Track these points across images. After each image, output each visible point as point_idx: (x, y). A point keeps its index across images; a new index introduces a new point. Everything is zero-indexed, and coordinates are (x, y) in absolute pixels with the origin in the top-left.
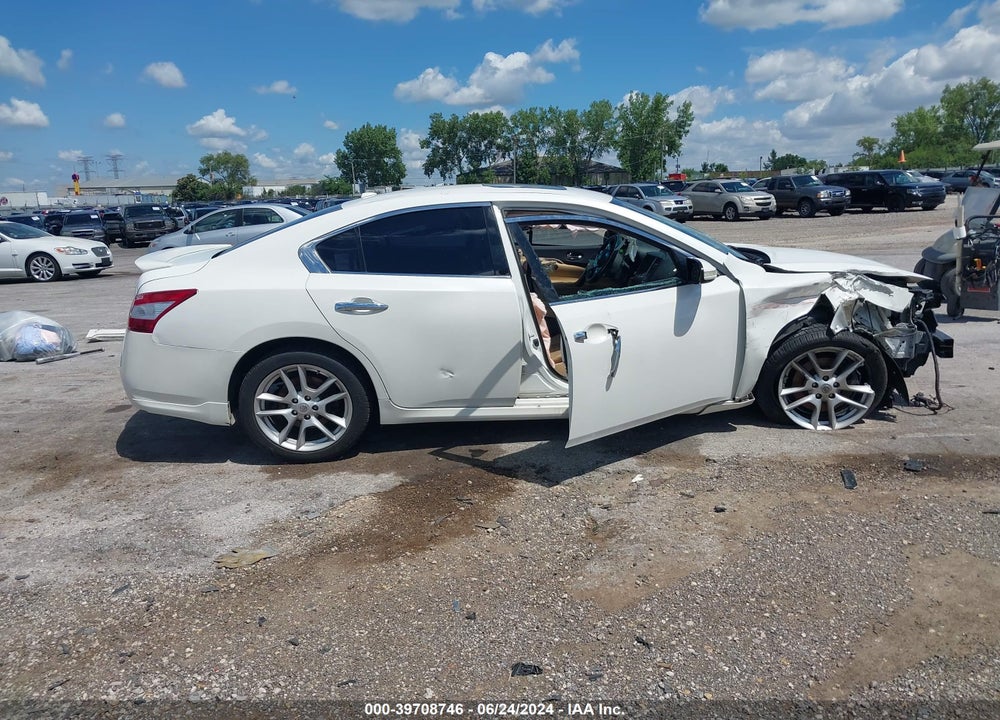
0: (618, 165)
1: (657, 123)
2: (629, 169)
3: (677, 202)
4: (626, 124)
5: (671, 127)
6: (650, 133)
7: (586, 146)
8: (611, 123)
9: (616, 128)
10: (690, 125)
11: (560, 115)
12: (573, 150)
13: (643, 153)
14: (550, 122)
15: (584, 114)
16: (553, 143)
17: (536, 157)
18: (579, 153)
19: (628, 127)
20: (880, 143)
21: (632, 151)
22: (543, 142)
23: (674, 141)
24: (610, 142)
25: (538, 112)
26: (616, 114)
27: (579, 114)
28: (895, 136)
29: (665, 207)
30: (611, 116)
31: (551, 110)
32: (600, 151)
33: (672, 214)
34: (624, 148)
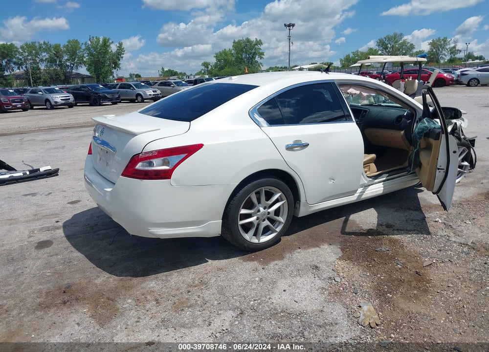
0: (88, 74)
1: (106, 52)
2: (94, 76)
3: (154, 91)
4: (90, 53)
5: (114, 55)
6: (103, 57)
7: (68, 64)
8: (81, 51)
9: (84, 54)
10: (123, 54)
11: (50, 47)
12: (61, 65)
13: (100, 68)
14: (45, 51)
15: (64, 47)
16: (48, 62)
17: (39, 69)
18: (65, 67)
19: (91, 54)
20: (211, 64)
21: (95, 67)
22: (42, 60)
23: (117, 62)
24: (81, 62)
25: (37, 44)
26: (83, 47)
27: (62, 46)
28: (216, 61)
29: (148, 94)
30: (80, 48)
31: (45, 43)
32: (77, 66)
33: (152, 97)
34: (90, 65)
